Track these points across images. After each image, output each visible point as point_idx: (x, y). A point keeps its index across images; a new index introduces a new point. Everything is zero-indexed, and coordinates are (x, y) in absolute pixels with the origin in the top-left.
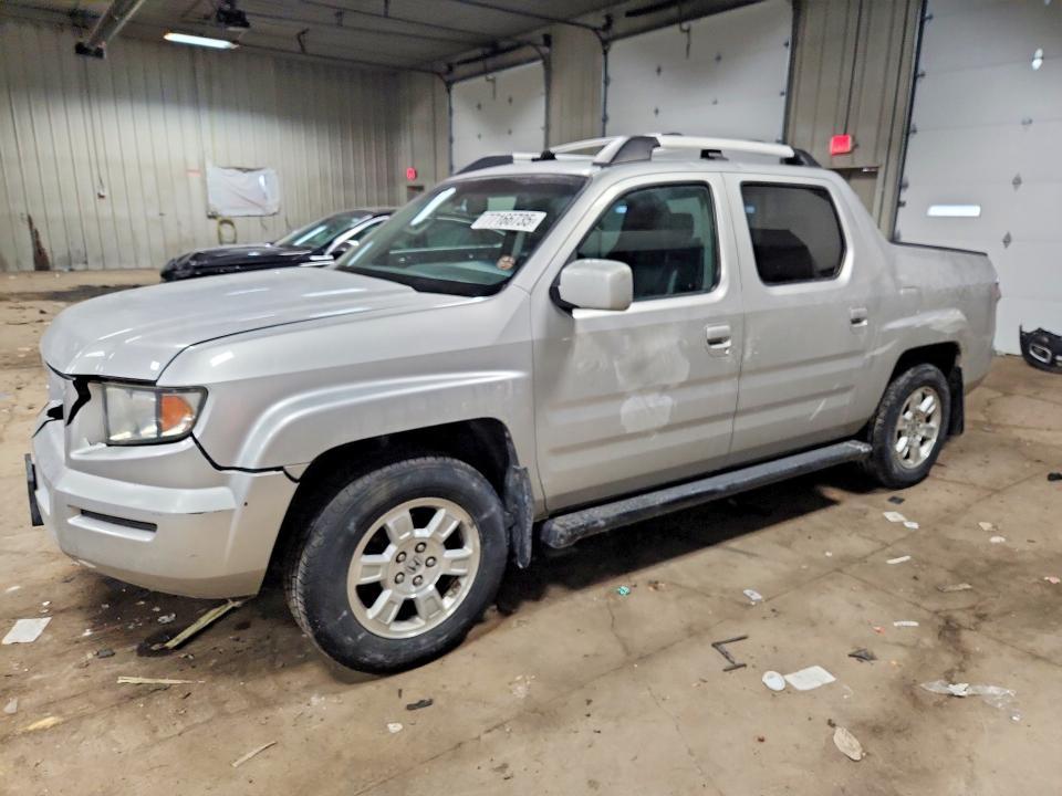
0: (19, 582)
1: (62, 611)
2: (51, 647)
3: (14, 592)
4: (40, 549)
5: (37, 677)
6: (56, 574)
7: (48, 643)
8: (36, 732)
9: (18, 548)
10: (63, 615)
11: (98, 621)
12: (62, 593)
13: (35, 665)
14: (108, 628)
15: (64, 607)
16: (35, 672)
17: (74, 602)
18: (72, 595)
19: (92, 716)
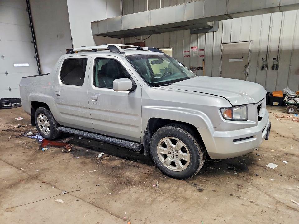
0: (270, 181)
1: (262, 167)
2: (268, 160)
3: (273, 178)
4: (260, 192)
5: (272, 157)
6: (259, 179)
7: (268, 161)
8: (274, 150)
9: (267, 198)
10: (262, 166)
11: (256, 161)
12: (260, 172)
13: (271, 159)
14: (254, 159)
15: (261, 167)
16: (272, 158)
17: (258, 168)
18: (258, 170)
19: (265, 148)
